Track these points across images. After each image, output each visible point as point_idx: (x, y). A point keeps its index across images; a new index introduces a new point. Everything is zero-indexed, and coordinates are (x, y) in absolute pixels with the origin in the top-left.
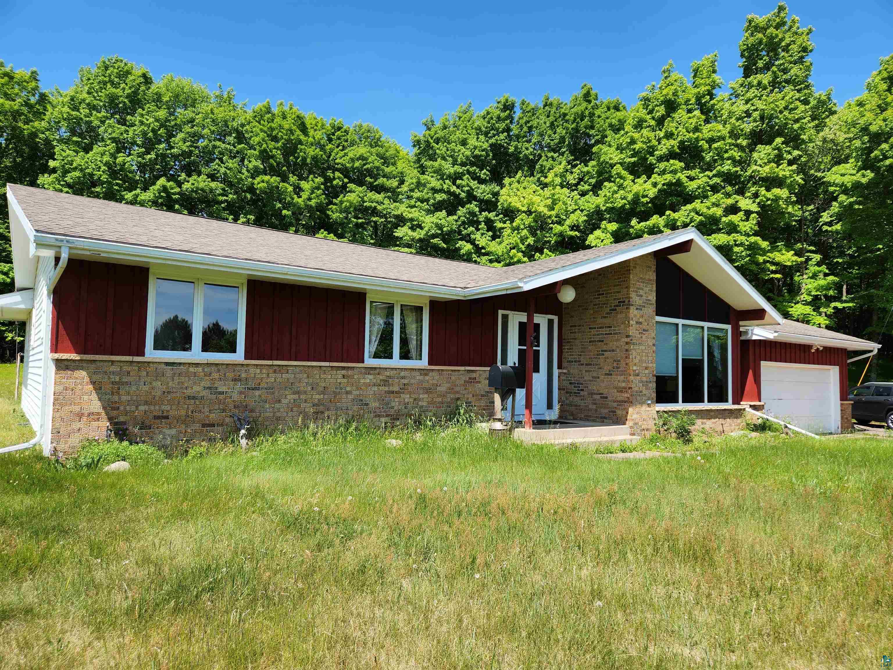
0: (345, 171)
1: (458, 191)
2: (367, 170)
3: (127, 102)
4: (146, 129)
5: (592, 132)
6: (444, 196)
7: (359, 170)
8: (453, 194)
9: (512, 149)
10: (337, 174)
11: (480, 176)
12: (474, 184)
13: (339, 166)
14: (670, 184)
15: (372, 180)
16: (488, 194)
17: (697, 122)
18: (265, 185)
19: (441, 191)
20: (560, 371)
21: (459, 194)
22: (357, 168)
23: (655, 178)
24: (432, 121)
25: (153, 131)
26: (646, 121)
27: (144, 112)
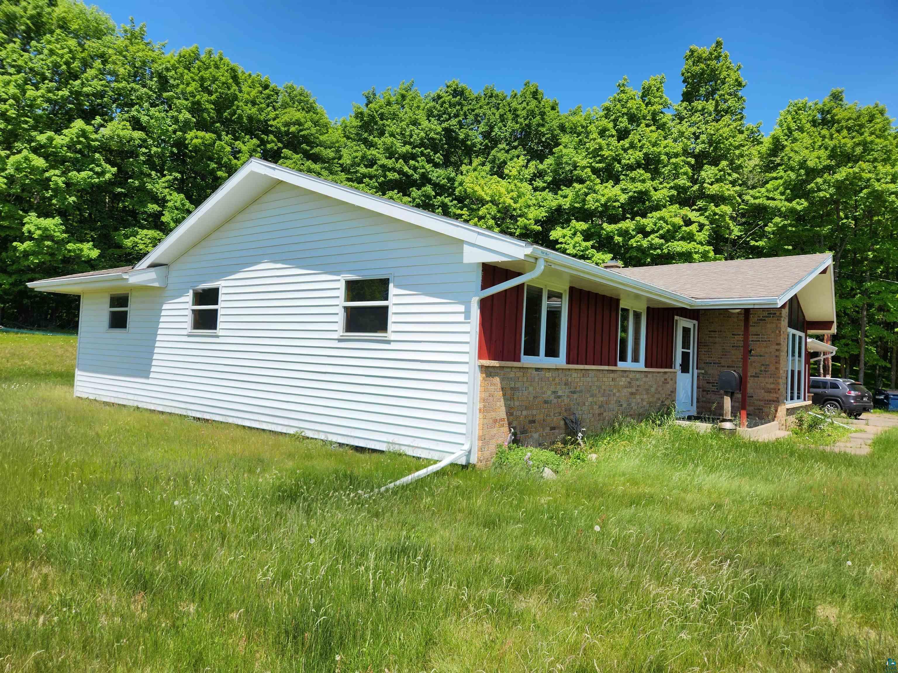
0: (279, 135)
1: (411, 172)
2: (303, 136)
3: (30, 25)
4: (59, 60)
5: (543, 130)
6: (396, 176)
7: (295, 136)
8: (405, 174)
9: (462, 136)
10: (271, 137)
11: (434, 159)
12: (429, 167)
13: (273, 129)
14: (640, 192)
15: (308, 148)
16: (443, 179)
17: (657, 138)
18: (200, 141)
19: (393, 170)
20: (700, 371)
21: (412, 175)
22: (292, 133)
23: (623, 184)
24: (374, 95)
25: (67, 63)
26: (609, 130)
27: (53, 39)
